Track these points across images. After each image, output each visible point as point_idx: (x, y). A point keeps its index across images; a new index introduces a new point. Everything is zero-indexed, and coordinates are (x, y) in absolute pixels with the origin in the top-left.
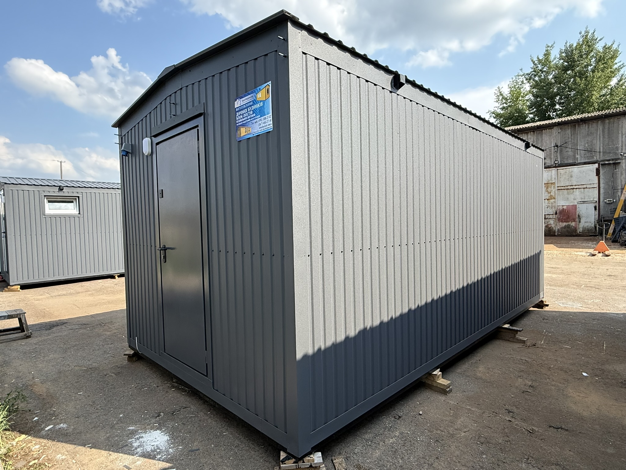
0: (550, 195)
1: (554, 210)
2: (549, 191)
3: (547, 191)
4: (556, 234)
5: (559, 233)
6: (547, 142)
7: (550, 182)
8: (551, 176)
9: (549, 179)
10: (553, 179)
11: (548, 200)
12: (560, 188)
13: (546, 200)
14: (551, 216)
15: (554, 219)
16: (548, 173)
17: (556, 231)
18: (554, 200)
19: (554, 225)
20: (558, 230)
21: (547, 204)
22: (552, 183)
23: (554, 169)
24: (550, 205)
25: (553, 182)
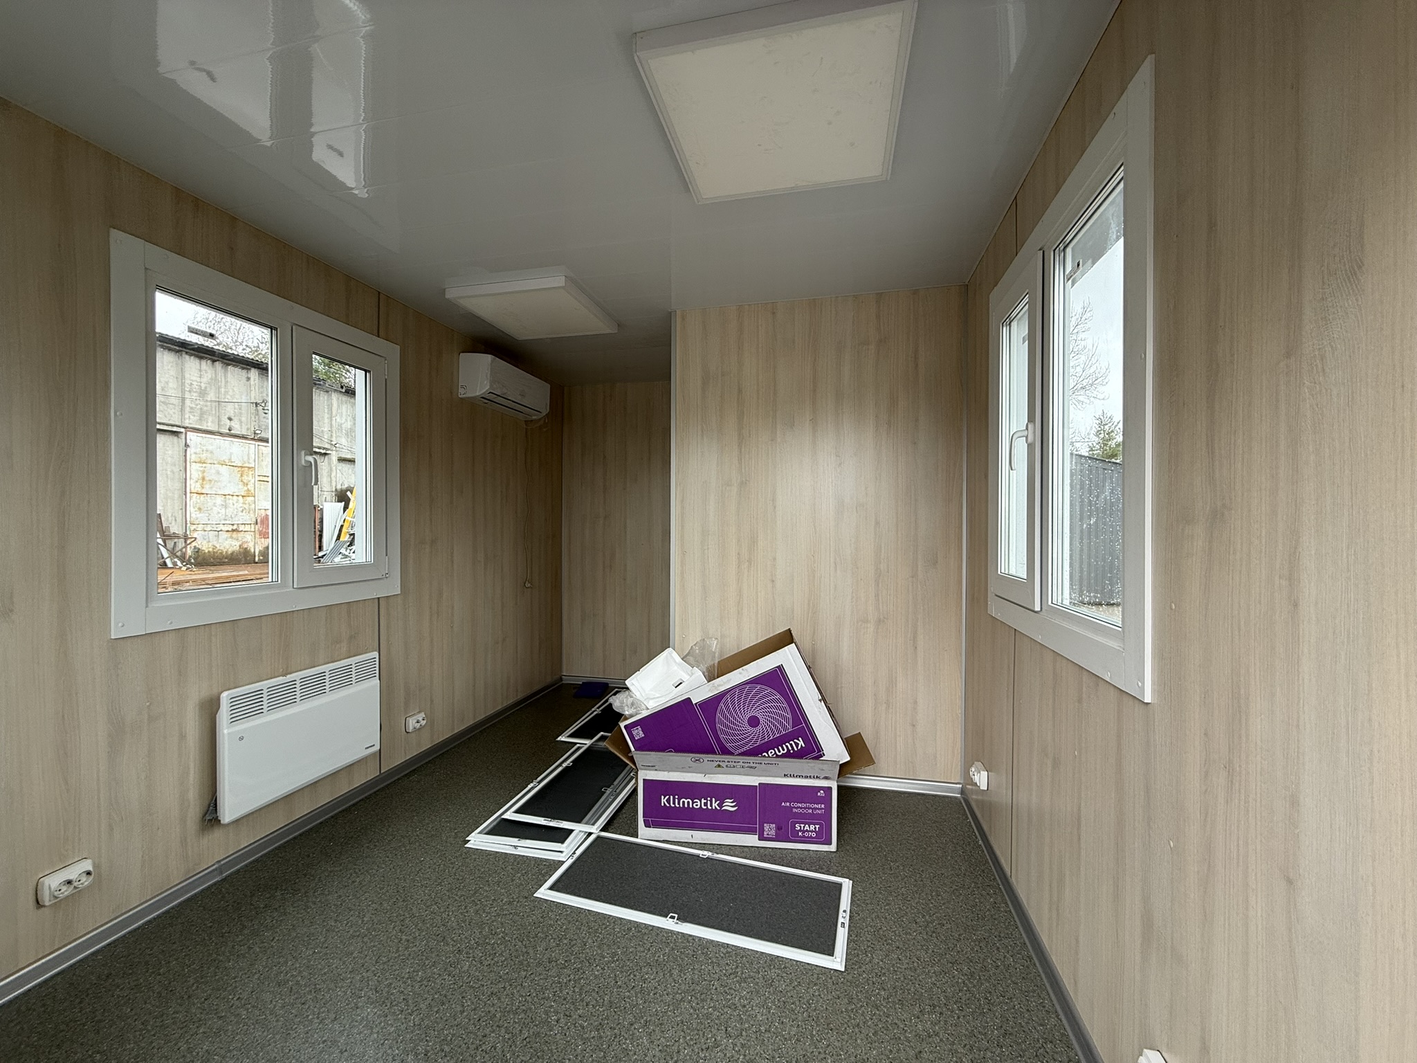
0: (246, 488)
1: (252, 515)
2: (245, 481)
3: (242, 481)
4: (257, 559)
5: (261, 558)
6: (235, 389)
7: (247, 465)
8: (248, 455)
9: (246, 459)
10: (252, 460)
11: (243, 496)
12: (261, 478)
13: (241, 497)
14: (247, 528)
15: (252, 533)
16: (243, 448)
17: (257, 554)
18: (253, 498)
19: (253, 543)
20: (260, 552)
21: (242, 505)
22: (249, 468)
23: (254, 442)
24: (247, 506)
25: (250, 466)
